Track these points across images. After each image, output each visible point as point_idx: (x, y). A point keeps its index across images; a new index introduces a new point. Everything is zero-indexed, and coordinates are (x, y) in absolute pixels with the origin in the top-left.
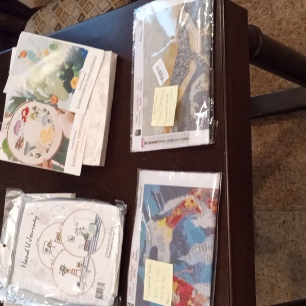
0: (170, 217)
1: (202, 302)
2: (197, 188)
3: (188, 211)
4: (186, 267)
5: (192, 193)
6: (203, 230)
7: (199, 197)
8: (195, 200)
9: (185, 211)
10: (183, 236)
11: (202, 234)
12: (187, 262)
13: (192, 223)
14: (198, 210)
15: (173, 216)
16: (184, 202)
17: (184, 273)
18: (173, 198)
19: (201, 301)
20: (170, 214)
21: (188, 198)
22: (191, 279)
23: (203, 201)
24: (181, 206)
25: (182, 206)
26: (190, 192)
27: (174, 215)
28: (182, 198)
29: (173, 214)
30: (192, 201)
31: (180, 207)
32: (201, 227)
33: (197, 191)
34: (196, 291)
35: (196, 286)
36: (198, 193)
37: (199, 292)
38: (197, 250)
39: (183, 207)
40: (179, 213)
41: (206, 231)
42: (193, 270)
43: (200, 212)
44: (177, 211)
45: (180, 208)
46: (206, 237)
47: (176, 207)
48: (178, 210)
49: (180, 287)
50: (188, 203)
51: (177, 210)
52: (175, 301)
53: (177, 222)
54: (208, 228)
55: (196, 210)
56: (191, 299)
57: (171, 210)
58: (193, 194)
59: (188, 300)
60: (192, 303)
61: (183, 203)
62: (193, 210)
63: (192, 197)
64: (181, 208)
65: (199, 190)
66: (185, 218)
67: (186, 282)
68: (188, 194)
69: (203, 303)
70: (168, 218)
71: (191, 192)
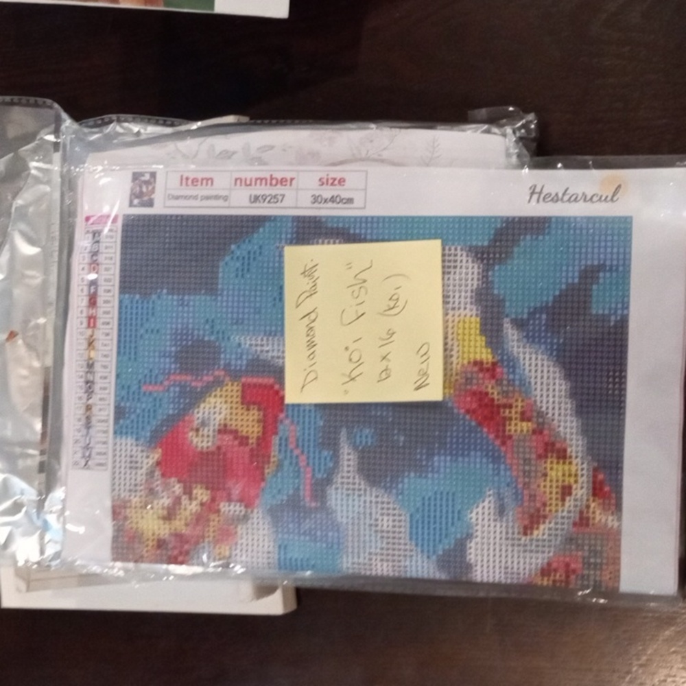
0: (499, 382)
1: (211, 539)
2: (618, 507)
3: (526, 474)
4: (319, 476)
5: (597, 490)
6: (460, 548)
7: (583, 521)
8: (569, 502)
9: (527, 461)
10: (430, 455)
11: (446, 541)
12: (338, 479)
13: (481, 495)
14: (532, 520)
15: (504, 401)
16: (562, 455)
17: (297, 464)
18: (573, 394)
19: (214, 537)
20: (511, 382)
21: (579, 468)
22: (279, 497)
23: (570, 540)
24: (546, 439)
25: (546, 444)
26: (601, 477)
27: (505, 406)
28: (576, 444)
29: (512, 401)
30: (566, 491)
31: (538, 431)
32: (469, 536)
33: (605, 508)
34: (246, 518)
35: (261, 515)
36: (600, 516)
37: (241, 529)
38: (386, 523)
39: (541, 451)
40: (519, 428)
41: (456, 557)
42: (313, 505)
43: (527, 530)
44: (524, 417)
45: (534, 432)
46: (434, 558)
47: (540, 414)
48: (526, 426)
49: (247, 449)
50: (556, 471)
51: (529, 420)
52: (196, 423)
53: (480, 424)
54: (469, 567)
55: (532, 511)
56: (213, 500)
57: (524, 387)
58: (594, 494)
59: (207, 488)
60: (202, 504)
61: (558, 446)
62: (533, 497)
63: (581, 491)
64: (534, 437)
65: (611, 521)
66: (496, 459)
67: (268, 477)
68: (595, 470)
69: (209, 542)
70: (490, 370)
71: (602, 483)
